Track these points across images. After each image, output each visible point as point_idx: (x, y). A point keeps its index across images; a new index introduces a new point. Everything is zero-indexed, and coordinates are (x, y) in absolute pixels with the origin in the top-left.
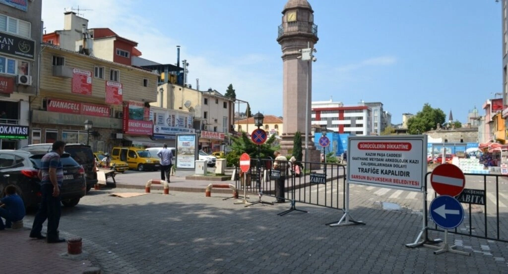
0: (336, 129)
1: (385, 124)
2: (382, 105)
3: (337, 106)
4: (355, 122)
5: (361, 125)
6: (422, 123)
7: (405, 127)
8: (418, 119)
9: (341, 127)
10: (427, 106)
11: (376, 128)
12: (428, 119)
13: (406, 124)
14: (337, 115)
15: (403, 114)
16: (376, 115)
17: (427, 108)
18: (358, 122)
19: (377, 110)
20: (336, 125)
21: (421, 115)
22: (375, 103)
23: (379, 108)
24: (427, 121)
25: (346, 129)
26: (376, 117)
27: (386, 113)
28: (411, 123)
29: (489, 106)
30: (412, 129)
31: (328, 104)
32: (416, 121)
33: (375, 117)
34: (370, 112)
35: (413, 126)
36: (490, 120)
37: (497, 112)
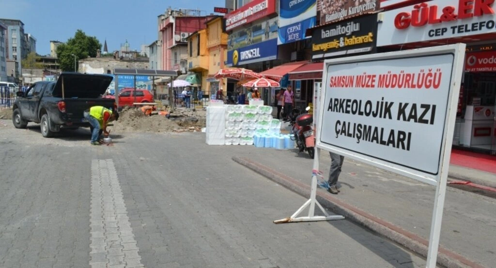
1: (28, 50)
2: (23, 24)
7: (54, 55)
8: (69, 47)
10: (81, 32)
11: (15, 54)
12: (81, 47)
13: (55, 51)
15: (51, 41)
16: (14, 37)
17: (80, 35)
19: (15, 30)
21: (73, 42)
22: (12, 21)
23: (18, 28)
24: (81, 50)
26: (15, 39)
27: (29, 35)
28: (60, 51)
29: (171, 25)
30: (62, 59)
32: (67, 49)
33: (13, 39)
34: (5, 32)
35: (64, 54)
36: (172, 44)
37: (182, 33)
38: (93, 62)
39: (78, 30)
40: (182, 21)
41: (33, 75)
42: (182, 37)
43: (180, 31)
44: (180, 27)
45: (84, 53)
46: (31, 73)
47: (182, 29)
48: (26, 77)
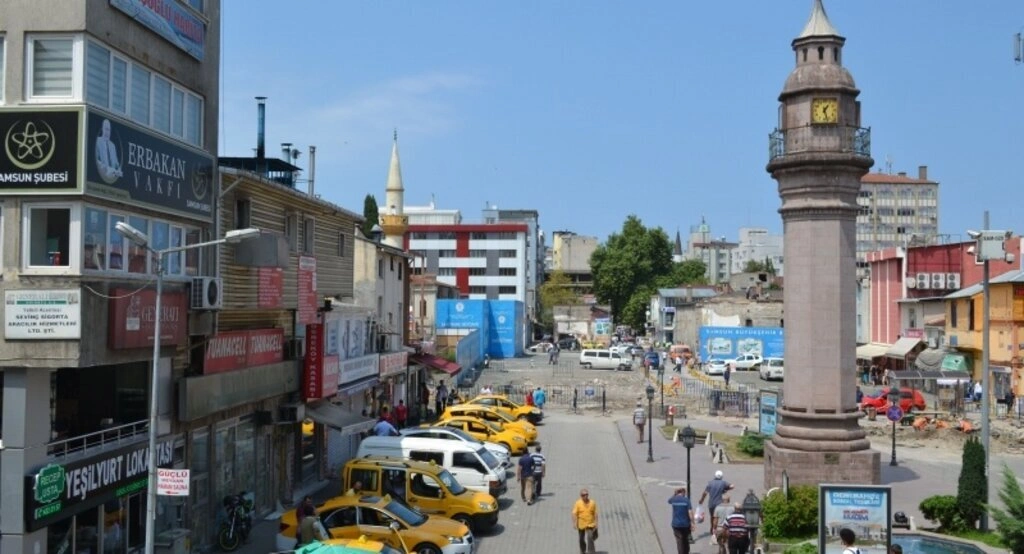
0: (451, 280)
3: (450, 222)
4: (497, 263)
5: (511, 272)
6: (623, 262)
8: (613, 252)
9: (463, 274)
10: (634, 221)
12: (636, 253)
14: (452, 244)
15: (554, 233)
17: (633, 227)
18: (504, 263)
20: (448, 269)
21: (620, 242)
24: (636, 259)
25: (473, 281)
28: (598, 262)
29: (899, 261)
30: (602, 277)
31: (427, 215)
32: (611, 257)
35: (605, 268)
36: (900, 296)
37: (918, 275)
38: (721, 306)
39: (629, 217)
40: (919, 255)
41: (573, 318)
42: (919, 281)
43: (916, 271)
44: (915, 264)
45: (642, 263)
46: (569, 314)
47: (919, 267)
48: (560, 321)
